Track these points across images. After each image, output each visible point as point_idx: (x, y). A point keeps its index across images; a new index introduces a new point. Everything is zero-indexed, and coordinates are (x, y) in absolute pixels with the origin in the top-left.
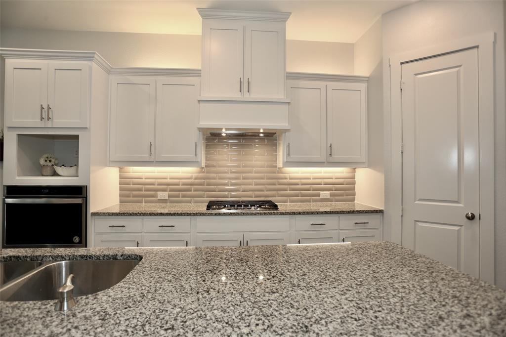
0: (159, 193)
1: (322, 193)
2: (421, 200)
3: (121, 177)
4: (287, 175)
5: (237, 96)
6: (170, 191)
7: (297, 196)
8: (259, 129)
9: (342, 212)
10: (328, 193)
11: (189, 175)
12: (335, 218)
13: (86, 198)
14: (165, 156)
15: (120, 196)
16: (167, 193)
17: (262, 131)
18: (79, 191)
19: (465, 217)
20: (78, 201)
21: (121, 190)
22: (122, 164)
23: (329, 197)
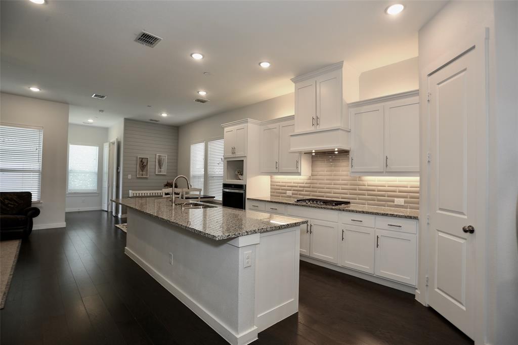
0: (288, 191)
1: (396, 199)
2: (441, 209)
3: (271, 182)
4: (366, 183)
5: (312, 129)
6: (294, 190)
7: (374, 200)
8: (334, 149)
9: (377, 214)
10: (403, 200)
11: (302, 181)
12: (372, 217)
13: (245, 190)
14: (284, 169)
15: (271, 192)
16: (291, 192)
17: (336, 150)
18: (242, 187)
19: (462, 229)
20: (242, 192)
21: (271, 189)
22: (271, 174)
23: (403, 204)
